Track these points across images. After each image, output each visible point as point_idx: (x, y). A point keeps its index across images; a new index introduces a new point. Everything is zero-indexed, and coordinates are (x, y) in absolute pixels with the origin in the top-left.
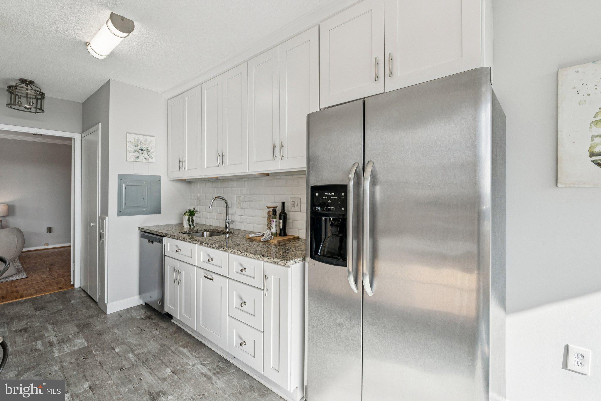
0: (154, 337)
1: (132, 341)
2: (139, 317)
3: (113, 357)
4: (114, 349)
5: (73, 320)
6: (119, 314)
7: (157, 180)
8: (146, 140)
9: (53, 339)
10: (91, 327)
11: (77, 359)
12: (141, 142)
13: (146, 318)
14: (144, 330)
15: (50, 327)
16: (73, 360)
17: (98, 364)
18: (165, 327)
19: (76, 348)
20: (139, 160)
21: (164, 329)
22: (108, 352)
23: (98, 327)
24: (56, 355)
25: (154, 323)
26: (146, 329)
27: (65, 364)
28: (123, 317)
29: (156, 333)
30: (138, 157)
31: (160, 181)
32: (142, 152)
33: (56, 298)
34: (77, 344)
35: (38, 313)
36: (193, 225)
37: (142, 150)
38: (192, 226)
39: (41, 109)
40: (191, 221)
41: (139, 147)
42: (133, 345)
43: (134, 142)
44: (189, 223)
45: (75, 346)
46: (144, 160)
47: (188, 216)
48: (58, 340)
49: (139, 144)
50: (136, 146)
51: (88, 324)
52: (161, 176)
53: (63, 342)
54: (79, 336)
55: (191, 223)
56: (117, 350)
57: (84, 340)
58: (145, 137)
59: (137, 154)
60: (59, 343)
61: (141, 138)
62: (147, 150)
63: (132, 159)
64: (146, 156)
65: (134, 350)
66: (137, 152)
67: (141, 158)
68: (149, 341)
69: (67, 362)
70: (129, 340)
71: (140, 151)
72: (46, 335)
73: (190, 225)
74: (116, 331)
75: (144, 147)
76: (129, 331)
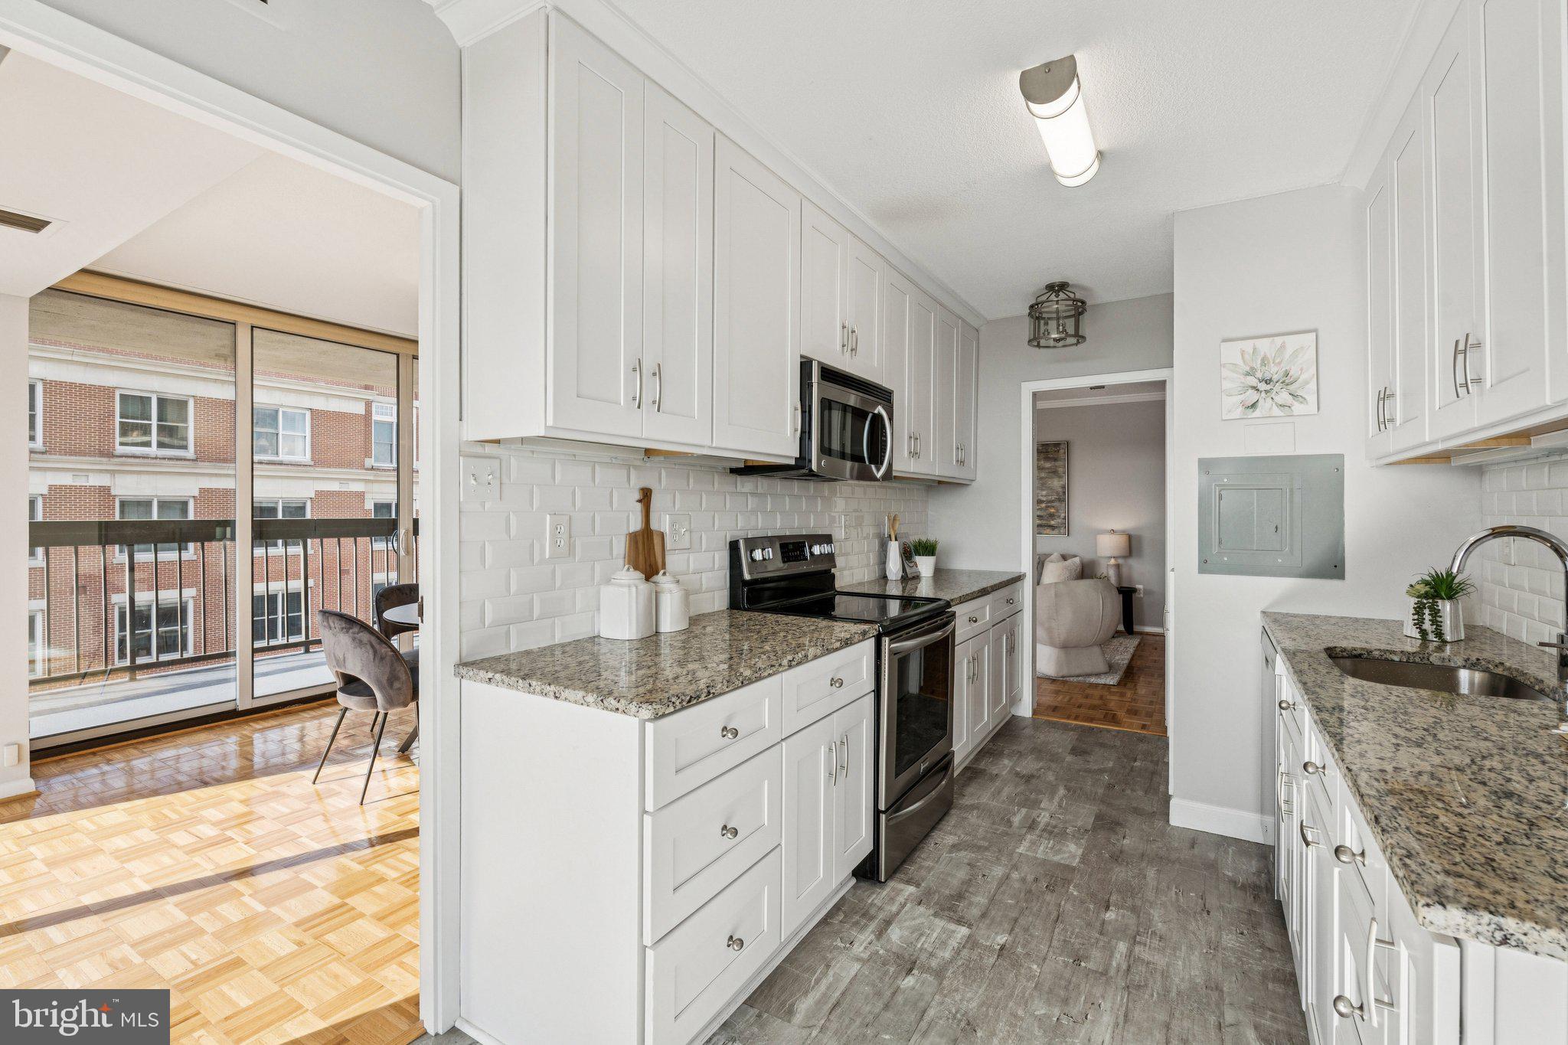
0: (1214, 946)
1: (1156, 918)
2: (1230, 874)
3: (1089, 925)
4: (1107, 908)
5: (1103, 802)
6: (1195, 839)
7: (1331, 470)
8: (1283, 346)
9: (1044, 818)
10: (1117, 834)
11: (1036, 880)
12: (1263, 360)
13: (1243, 887)
14: (1208, 912)
15: (1062, 791)
16: (1030, 878)
17: (1054, 916)
18: (1268, 944)
19: (1057, 858)
20: (1257, 413)
21: (1262, 946)
22: (1092, 906)
23: (1126, 842)
24: (1021, 850)
25: (1250, 913)
26: (1217, 915)
27: (1015, 875)
28: (1196, 851)
29: (1229, 940)
30: (1254, 406)
31: (1339, 470)
32: (1268, 387)
33: (1118, 743)
34: (1065, 852)
35: (1069, 758)
36: (1439, 634)
37: (1268, 382)
38: (1431, 637)
39: (1077, 335)
40: (1427, 617)
41: (1259, 375)
42: (1149, 928)
43: (1240, 362)
44: (1419, 624)
45: (1059, 851)
46: (1276, 411)
47: (1418, 597)
48: (1048, 824)
49: (1257, 364)
50: (1248, 374)
51: (1118, 824)
52: (1342, 456)
53: (1051, 833)
54: (1082, 839)
55: (1427, 626)
56: (1110, 915)
57: (1080, 852)
58: (1279, 340)
59: (1252, 396)
60: (1044, 830)
61: (1265, 346)
62: (1287, 380)
63: (1238, 412)
64: (1284, 397)
65: (1139, 943)
66: (1250, 391)
67: (1265, 406)
68: (1191, 948)
69: (1020, 874)
70: (1152, 911)
71: (1263, 386)
72: (1042, 806)
73: (1424, 633)
74: (1151, 873)
75: (1274, 371)
76: (1174, 889)
